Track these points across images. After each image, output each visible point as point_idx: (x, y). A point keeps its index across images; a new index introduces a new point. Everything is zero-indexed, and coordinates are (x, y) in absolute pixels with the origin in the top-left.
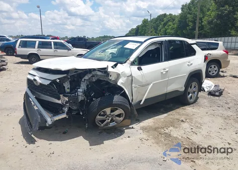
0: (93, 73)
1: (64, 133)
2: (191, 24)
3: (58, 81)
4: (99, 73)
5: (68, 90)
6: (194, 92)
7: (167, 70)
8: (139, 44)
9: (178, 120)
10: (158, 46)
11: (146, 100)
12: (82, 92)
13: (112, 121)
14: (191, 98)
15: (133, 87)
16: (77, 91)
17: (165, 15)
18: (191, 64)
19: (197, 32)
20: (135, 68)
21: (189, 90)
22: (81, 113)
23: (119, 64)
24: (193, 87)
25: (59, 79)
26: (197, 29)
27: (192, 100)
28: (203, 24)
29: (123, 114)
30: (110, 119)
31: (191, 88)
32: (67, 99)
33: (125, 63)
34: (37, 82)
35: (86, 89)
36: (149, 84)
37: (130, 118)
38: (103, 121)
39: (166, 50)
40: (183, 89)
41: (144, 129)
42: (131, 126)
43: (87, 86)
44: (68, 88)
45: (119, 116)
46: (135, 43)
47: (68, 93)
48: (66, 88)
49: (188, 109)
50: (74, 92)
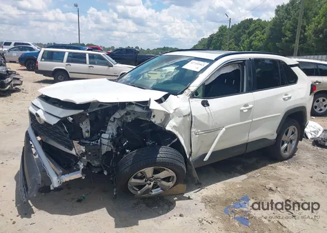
0: (128, 109)
1: (79, 201)
2: (288, 33)
3: (71, 119)
4: (138, 109)
5: (87, 135)
6: (291, 141)
7: (250, 106)
8: (206, 64)
9: (264, 187)
10: (237, 67)
11: (213, 153)
12: (109, 139)
13: (155, 186)
14: (286, 149)
15: (193, 134)
16: (100, 137)
17: (251, 20)
18: (290, 98)
19: (296, 45)
20: (197, 102)
21: (284, 138)
22: (105, 173)
23: (171, 95)
24: (290, 132)
25: (71, 116)
26: (297, 41)
27: (287, 154)
28: (306, 34)
29: (173, 177)
30: (152, 183)
31: (286, 134)
32: (83, 149)
33: (182, 93)
34: (40, 119)
35: (115, 133)
36: (219, 129)
37: (185, 182)
38: (140, 187)
39: (249, 74)
40: (275, 137)
41: (207, 201)
42: (186, 195)
43: (118, 129)
44: (87, 132)
45: (167, 179)
46: (201, 62)
47: (86, 139)
48: (84, 131)
49: (281, 169)
50: (95, 137)
